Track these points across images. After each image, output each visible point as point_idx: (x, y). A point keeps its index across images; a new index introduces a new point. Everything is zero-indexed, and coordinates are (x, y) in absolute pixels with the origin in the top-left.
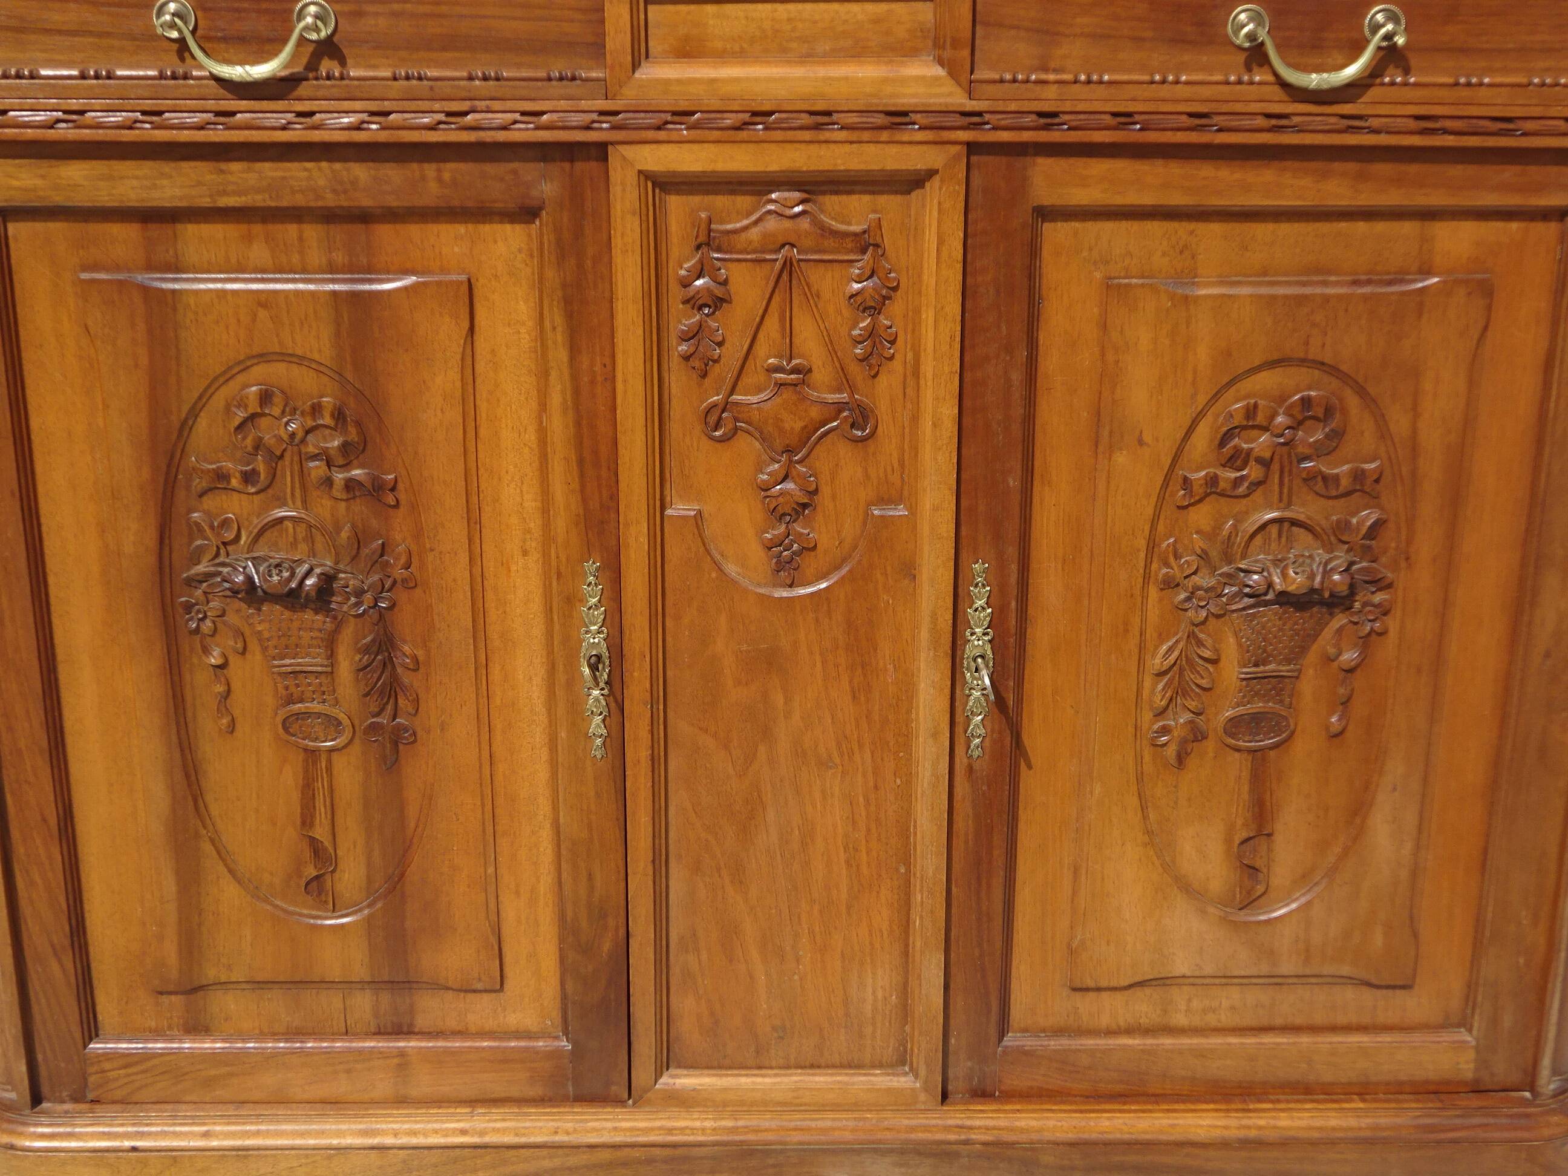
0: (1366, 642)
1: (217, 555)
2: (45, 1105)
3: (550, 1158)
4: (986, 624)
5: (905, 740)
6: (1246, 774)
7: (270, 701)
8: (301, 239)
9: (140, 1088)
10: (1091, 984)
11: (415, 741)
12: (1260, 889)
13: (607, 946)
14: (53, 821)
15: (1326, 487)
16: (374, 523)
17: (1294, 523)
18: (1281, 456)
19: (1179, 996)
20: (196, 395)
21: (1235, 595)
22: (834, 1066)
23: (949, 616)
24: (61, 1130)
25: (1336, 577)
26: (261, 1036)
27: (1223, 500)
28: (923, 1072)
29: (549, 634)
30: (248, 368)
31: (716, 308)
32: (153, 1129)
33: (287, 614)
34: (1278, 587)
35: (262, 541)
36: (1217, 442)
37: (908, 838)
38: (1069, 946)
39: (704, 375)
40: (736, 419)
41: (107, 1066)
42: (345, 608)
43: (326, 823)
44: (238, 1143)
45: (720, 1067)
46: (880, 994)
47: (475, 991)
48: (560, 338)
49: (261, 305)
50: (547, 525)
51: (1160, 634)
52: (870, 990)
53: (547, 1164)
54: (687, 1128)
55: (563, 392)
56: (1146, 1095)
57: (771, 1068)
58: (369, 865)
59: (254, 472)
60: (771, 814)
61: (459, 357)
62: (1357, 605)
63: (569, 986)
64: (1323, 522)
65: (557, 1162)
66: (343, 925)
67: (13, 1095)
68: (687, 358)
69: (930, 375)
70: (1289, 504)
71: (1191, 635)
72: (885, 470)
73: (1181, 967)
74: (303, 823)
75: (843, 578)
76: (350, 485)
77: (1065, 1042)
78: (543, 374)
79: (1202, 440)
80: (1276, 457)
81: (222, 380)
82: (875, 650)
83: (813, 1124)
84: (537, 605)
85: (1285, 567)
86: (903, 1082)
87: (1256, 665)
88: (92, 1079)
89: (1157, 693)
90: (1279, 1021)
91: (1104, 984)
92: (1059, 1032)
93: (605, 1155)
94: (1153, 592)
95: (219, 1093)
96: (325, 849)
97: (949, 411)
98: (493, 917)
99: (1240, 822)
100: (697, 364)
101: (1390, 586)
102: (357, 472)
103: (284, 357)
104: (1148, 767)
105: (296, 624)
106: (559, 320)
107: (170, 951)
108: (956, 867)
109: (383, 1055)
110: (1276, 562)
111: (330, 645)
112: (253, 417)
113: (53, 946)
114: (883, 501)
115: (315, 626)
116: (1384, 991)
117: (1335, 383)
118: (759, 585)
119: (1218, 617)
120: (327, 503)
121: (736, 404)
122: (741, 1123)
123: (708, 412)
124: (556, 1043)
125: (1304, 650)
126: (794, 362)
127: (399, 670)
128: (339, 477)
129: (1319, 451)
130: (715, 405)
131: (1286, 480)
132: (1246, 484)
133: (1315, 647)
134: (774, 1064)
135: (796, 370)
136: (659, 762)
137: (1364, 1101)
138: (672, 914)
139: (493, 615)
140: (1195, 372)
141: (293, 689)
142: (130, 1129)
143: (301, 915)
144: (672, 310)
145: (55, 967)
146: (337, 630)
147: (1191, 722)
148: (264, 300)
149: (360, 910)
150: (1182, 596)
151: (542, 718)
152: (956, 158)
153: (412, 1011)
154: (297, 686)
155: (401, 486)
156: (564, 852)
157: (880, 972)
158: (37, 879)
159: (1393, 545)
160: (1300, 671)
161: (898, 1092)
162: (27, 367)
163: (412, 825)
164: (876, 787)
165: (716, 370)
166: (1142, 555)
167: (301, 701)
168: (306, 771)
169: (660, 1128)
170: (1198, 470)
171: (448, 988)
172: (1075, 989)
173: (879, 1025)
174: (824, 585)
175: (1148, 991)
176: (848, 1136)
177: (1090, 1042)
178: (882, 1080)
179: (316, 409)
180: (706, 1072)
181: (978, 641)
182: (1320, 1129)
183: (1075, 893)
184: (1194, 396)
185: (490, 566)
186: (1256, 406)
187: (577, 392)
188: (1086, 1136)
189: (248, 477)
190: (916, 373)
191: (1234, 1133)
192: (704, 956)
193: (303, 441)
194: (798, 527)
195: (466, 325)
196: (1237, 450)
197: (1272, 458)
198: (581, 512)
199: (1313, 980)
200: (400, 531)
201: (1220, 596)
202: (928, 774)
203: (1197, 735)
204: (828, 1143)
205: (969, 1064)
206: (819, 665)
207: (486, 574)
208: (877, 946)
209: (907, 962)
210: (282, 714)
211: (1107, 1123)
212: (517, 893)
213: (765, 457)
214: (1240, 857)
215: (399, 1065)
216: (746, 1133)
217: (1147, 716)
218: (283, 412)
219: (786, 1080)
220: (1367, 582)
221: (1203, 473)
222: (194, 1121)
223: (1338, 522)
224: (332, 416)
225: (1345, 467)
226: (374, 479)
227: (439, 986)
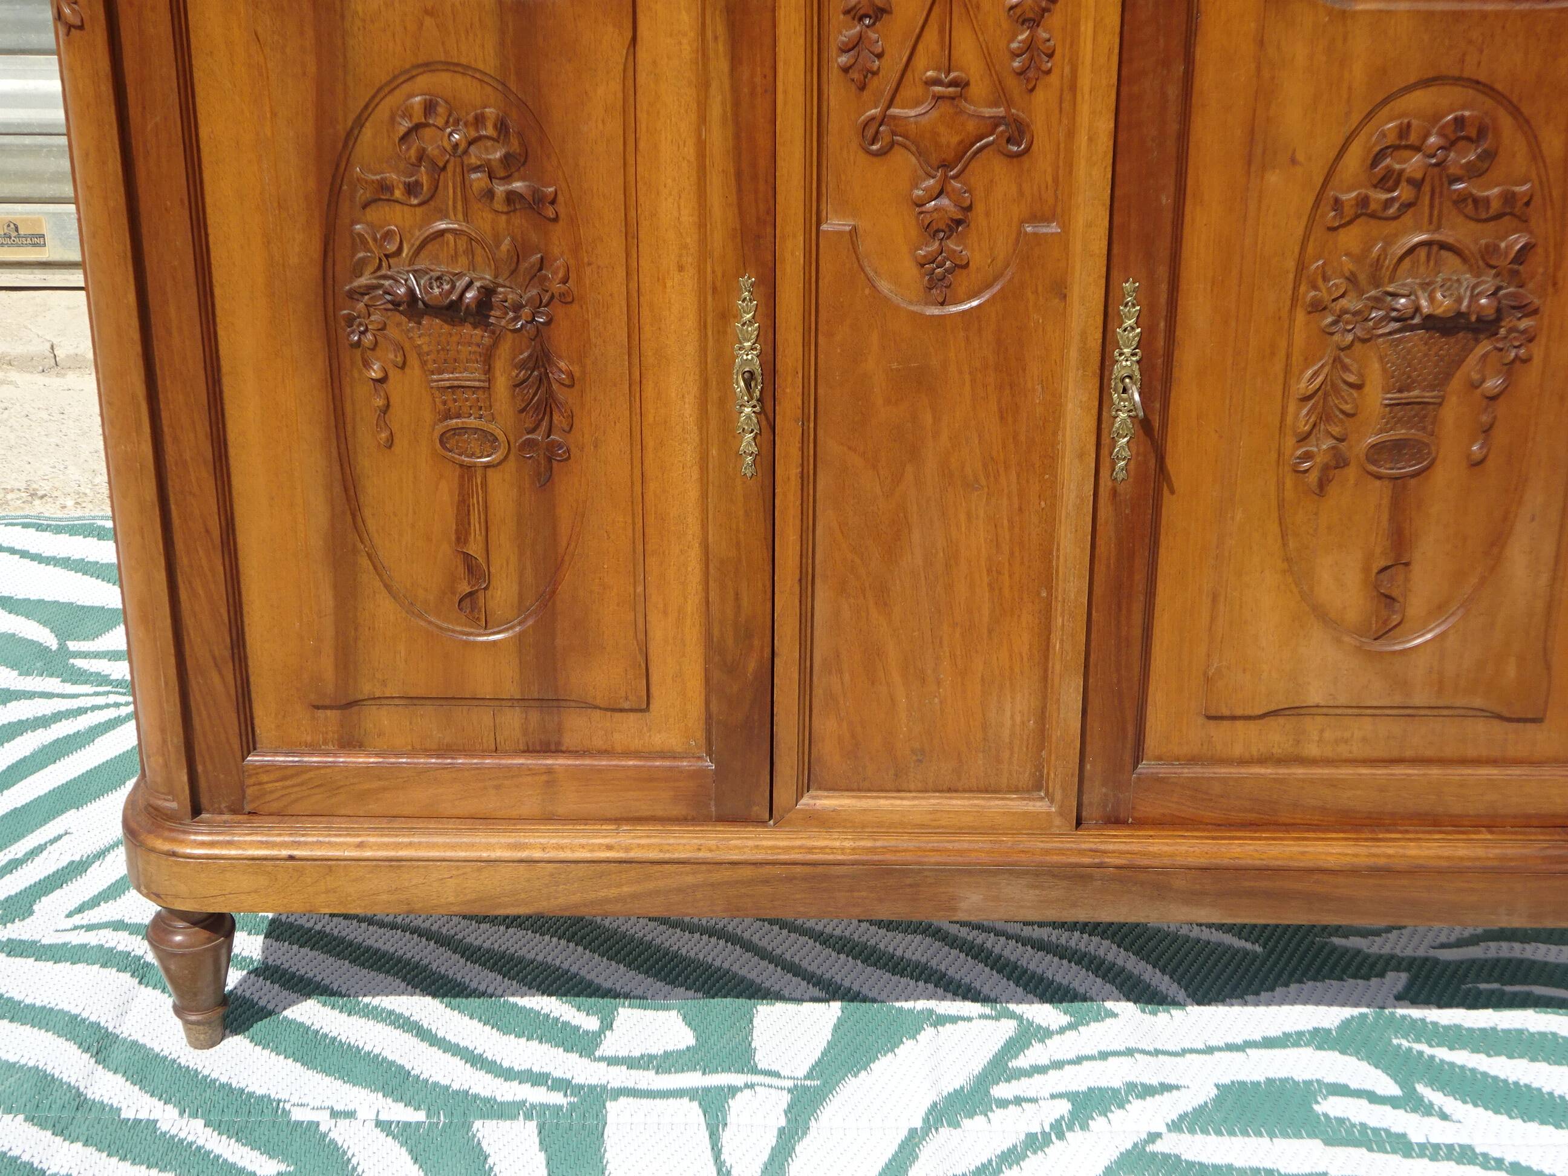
0: (1510, 369)
1: (380, 267)
2: (204, 816)
3: (694, 873)
4: (1135, 343)
5: (1051, 460)
6: (1386, 501)
7: (428, 416)
9: (296, 801)
10: (1226, 712)
11: (569, 458)
12: (1396, 618)
13: (752, 666)
14: (216, 533)
15: (1476, 208)
16: (534, 237)
17: (1443, 246)
18: (1432, 178)
19: (1312, 726)
20: (362, 104)
21: (1382, 319)
22: (971, 791)
23: (1099, 335)
24: (220, 838)
25: (1483, 301)
26: (413, 752)
27: (1373, 222)
28: (1058, 795)
29: (703, 350)
30: (413, 77)
31: (877, 19)
32: (310, 839)
33: (446, 328)
34: (1425, 311)
35: (423, 255)
36: (1369, 162)
37: (1050, 561)
38: (1205, 674)
39: (862, 88)
40: (894, 133)
41: (265, 778)
42: (503, 323)
43: (480, 538)
44: (392, 854)
45: (859, 790)
46: (1018, 719)
47: (621, 710)
48: (721, 48)
49: (428, 12)
50: (703, 241)
51: (1306, 359)
52: (1008, 714)
53: (690, 879)
54: (826, 847)
55: (723, 103)
56: (1276, 824)
57: (910, 791)
58: (521, 584)
59: (418, 184)
60: (916, 536)
61: (621, 67)
62: (1503, 331)
63: (714, 708)
64: (1472, 247)
65: (700, 878)
66: (494, 642)
67: (174, 805)
68: (846, 70)
69: (1086, 89)
70: (1439, 227)
71: (1336, 360)
72: (1039, 187)
73: (1315, 695)
74: (458, 539)
75: (993, 297)
76: (511, 197)
77: (1198, 771)
78: (703, 85)
79: (1354, 160)
80: (1428, 180)
81: (387, 90)
82: (1024, 370)
83: (950, 846)
84: (691, 322)
85: (1433, 292)
86: (1039, 806)
87: (1400, 391)
88: (249, 791)
89: (1301, 418)
90: (1409, 753)
91: (1239, 712)
92: (1193, 760)
93: (747, 872)
94: (1300, 316)
95: (373, 807)
96: (479, 566)
97: (1105, 125)
98: (641, 636)
99: (1378, 550)
100: (856, 76)
101: (1536, 312)
102: (517, 185)
103: (451, 67)
104: (1289, 494)
105: (455, 339)
106: (721, 29)
107: (327, 664)
108: (1098, 591)
109: (532, 772)
110: (1424, 286)
111: (488, 358)
112: (417, 127)
113: (214, 658)
114: (1035, 218)
115: (474, 340)
116: (1515, 725)
117: (1489, 103)
118: (911, 303)
119: (1364, 341)
120: (489, 216)
121: (894, 118)
122: (879, 844)
123: (866, 124)
124: (700, 764)
125: (1448, 376)
126: (952, 75)
127: (555, 386)
128: (500, 189)
129: (1473, 172)
130: (873, 118)
131: (1437, 201)
132: (1396, 205)
133: (1459, 374)
134: (912, 787)
135: (954, 83)
136: (808, 480)
137: (1492, 833)
138: (816, 633)
139: (648, 331)
140: (1350, 88)
141: (450, 404)
142: (287, 839)
143: (453, 631)
144: (833, 21)
145: (216, 679)
146: (495, 344)
147: (1333, 448)
148: (430, 9)
149: (511, 628)
150: (1330, 320)
151: (694, 436)
153: (560, 730)
154: (455, 401)
155: (561, 199)
156: (712, 571)
157: (1019, 697)
158: (201, 591)
159: (1541, 270)
160: (1443, 398)
161: (1035, 815)
162: (197, 75)
163: (564, 544)
164: (1020, 509)
165: (874, 83)
166: (1291, 276)
167: (459, 416)
168: (461, 486)
169: (800, 847)
170: (1350, 190)
171: (596, 707)
172: (1209, 718)
173: (1016, 749)
174: (975, 303)
175: (1281, 720)
176: (984, 858)
177: (1222, 771)
178: (1017, 804)
179: (479, 120)
180: (847, 793)
181: (1126, 363)
182: (1448, 858)
183: (1213, 619)
184: (1348, 114)
185: (646, 281)
186: (1409, 125)
187: (736, 104)
188: (1218, 861)
189: (411, 189)
190: (1073, 88)
191: (1363, 861)
192: (847, 677)
193: (466, 152)
194: (951, 244)
195: (630, 35)
196: (1389, 171)
197: (1423, 179)
198: (738, 227)
199: (1445, 712)
200: (558, 243)
201: (1366, 320)
202: (1073, 496)
203: (1339, 461)
204: (964, 864)
205: (1104, 790)
206: (968, 385)
207: (642, 290)
208: (1017, 670)
209: (1046, 687)
210: (440, 428)
211: (1239, 850)
212: (665, 613)
213: (921, 172)
214: (1376, 587)
215: (548, 782)
216: (883, 853)
217: (1290, 441)
218: (447, 122)
219: (924, 802)
220: (1514, 308)
221: (1354, 194)
222: (349, 832)
223: (1487, 246)
224: (495, 126)
225: (1496, 190)
226: (535, 191)
227: (587, 706)
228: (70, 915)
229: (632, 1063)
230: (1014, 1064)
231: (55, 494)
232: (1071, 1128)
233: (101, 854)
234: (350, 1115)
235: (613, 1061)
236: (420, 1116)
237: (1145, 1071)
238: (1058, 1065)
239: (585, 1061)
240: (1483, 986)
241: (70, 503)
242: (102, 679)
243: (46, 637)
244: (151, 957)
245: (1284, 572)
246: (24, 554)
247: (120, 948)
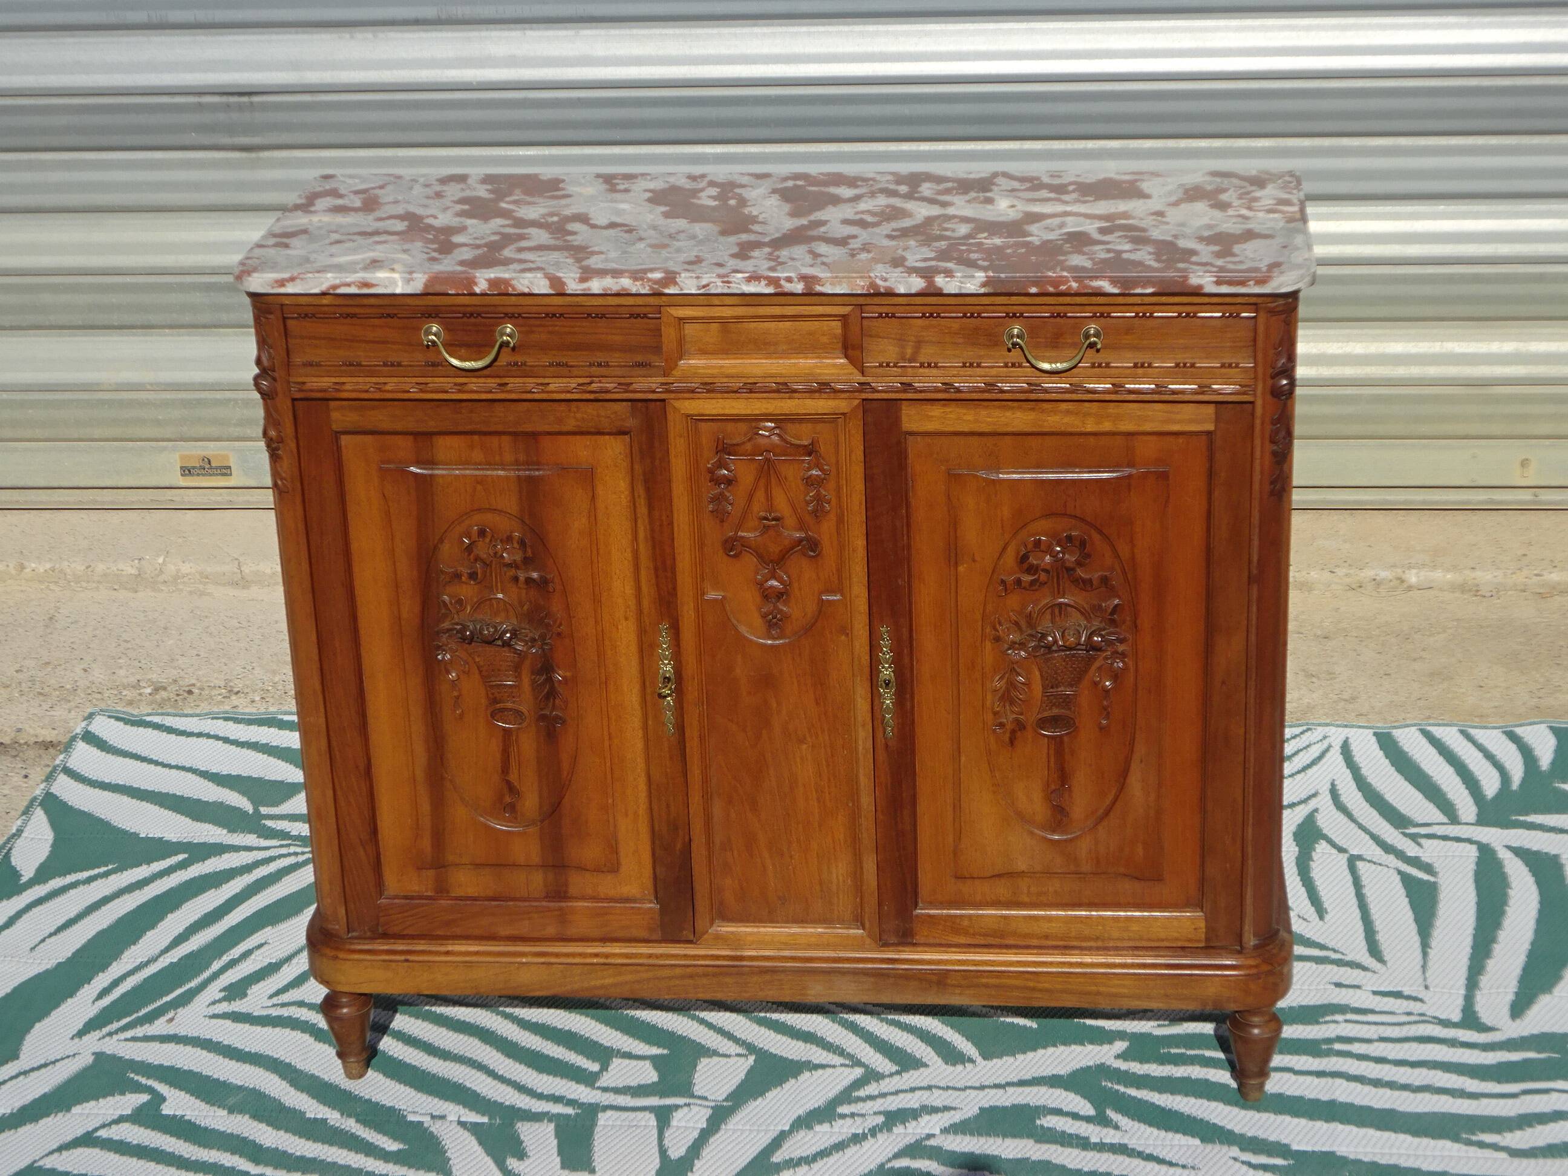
0: (1117, 675)
1: (454, 618)
4: (890, 662)
5: (849, 727)
6: (1051, 753)
7: (484, 701)
8: (500, 448)
9: (409, 926)
10: (967, 874)
11: (565, 725)
12: (1066, 818)
13: (679, 846)
14: (360, 765)
15: (1086, 585)
16: (542, 601)
17: (1068, 605)
18: (1057, 568)
19: (1023, 884)
20: (442, 530)
21: (1037, 646)
22: (814, 922)
23: (868, 657)
24: (364, 948)
25: (1094, 637)
27: (1025, 592)
28: (867, 925)
29: (641, 664)
30: (471, 516)
31: (730, 485)
32: (417, 949)
34: (1060, 642)
35: (479, 611)
36: (1019, 560)
37: (854, 785)
38: (954, 852)
39: (722, 521)
40: (742, 546)
41: (388, 913)
42: (526, 649)
43: (516, 771)
44: (468, 959)
45: (747, 921)
46: (841, 878)
47: (602, 871)
48: (643, 500)
49: (478, 483)
50: (639, 603)
51: (994, 671)
52: (835, 876)
53: (645, 975)
54: (728, 956)
55: (645, 530)
56: (1004, 943)
57: (778, 922)
58: (541, 797)
59: (475, 573)
60: (772, 770)
61: (587, 511)
63: (658, 870)
64: (1085, 605)
65: (650, 975)
67: (337, 928)
68: (713, 512)
69: (850, 523)
70: (1065, 594)
71: (1013, 669)
72: (829, 574)
73: (1022, 865)
74: (503, 772)
76: (529, 581)
78: (634, 520)
79: (1010, 559)
80: (1055, 569)
81: (458, 521)
82: (828, 676)
84: (634, 648)
85: (1064, 631)
86: (857, 932)
87: (1052, 688)
88: (382, 920)
89: (994, 703)
91: (975, 875)
92: (951, 904)
93: (680, 971)
94: (988, 645)
95: (455, 930)
96: (515, 787)
97: (862, 543)
98: (612, 830)
99: (1050, 780)
100: (718, 515)
101: (1128, 642)
102: (532, 574)
103: (491, 510)
104: (992, 747)
105: (498, 658)
106: (642, 491)
107: (426, 843)
109: (550, 910)
110: (1059, 628)
111: (517, 669)
112: (474, 542)
113: (360, 840)
114: (828, 591)
115: (509, 659)
116: (1149, 884)
117: (1085, 528)
118: (758, 637)
120: (516, 591)
121: (742, 537)
122: (759, 954)
123: (726, 541)
124: (651, 905)
125: (1080, 679)
126: (773, 514)
127: (556, 684)
128: (522, 576)
129: (1079, 565)
130: (729, 538)
131: (1061, 581)
132: (1038, 583)
133: (1086, 677)
134: (780, 920)
135: (774, 519)
136: (705, 739)
138: (715, 827)
139: (609, 653)
140: (1002, 520)
141: (497, 695)
142: (404, 949)
144: (705, 487)
145: (362, 852)
146: (521, 661)
147: (1016, 719)
148: (480, 481)
149: (535, 823)
150: (1006, 647)
151: (639, 713)
152: (857, 407)
153: (566, 884)
154: (499, 692)
155: (556, 581)
156: (653, 790)
157: (840, 865)
159: (1128, 618)
160: (1078, 692)
161: (855, 937)
162: (350, 514)
163: (565, 774)
164: (832, 755)
165: (729, 519)
166: (980, 623)
167: (501, 702)
168: (504, 741)
169: (711, 956)
170: (1009, 574)
171: (587, 870)
172: (959, 879)
173: (841, 897)
175: (1003, 880)
178: (843, 931)
179: (509, 539)
180: (739, 924)
181: (886, 672)
184: (1002, 534)
185: (607, 626)
186: (1040, 539)
187: (652, 531)
189: (472, 576)
190: (843, 521)
193: (502, 556)
194: (780, 606)
195: (591, 494)
196: (1031, 564)
197: (1052, 569)
198: (658, 596)
199: (1103, 876)
200: (556, 607)
202: (861, 749)
203: (1021, 727)
205: (897, 922)
206: (796, 684)
207: (605, 631)
208: (838, 849)
209: (856, 859)
210: (491, 708)
212: (627, 815)
213: (759, 566)
214: (1052, 801)
215: (559, 917)
217: (991, 716)
218: (491, 540)
219: (786, 929)
220: (1114, 640)
221: (1012, 577)
223: (1094, 605)
224: (518, 542)
225: (1095, 574)
226: (541, 577)
227: (582, 869)
228: (271, 997)
229: (617, 1091)
230: (856, 1094)
231: (246, 691)
232: (881, 1130)
233: (289, 959)
234: (443, 1117)
235: (605, 1090)
236: (485, 1120)
237: (937, 1099)
238: (883, 1095)
239: (588, 1090)
240: (1173, 1051)
241: (257, 698)
242: (284, 835)
243: (244, 803)
244: (322, 1023)
245: (994, 792)
246: (226, 740)
247: (303, 1018)
